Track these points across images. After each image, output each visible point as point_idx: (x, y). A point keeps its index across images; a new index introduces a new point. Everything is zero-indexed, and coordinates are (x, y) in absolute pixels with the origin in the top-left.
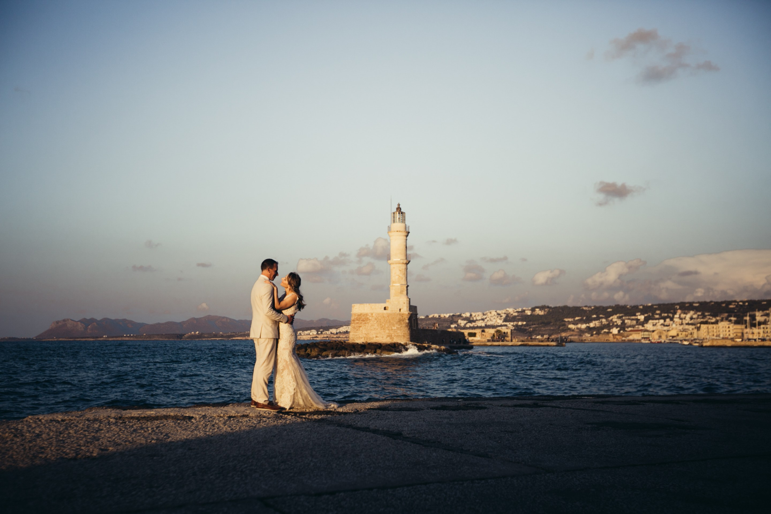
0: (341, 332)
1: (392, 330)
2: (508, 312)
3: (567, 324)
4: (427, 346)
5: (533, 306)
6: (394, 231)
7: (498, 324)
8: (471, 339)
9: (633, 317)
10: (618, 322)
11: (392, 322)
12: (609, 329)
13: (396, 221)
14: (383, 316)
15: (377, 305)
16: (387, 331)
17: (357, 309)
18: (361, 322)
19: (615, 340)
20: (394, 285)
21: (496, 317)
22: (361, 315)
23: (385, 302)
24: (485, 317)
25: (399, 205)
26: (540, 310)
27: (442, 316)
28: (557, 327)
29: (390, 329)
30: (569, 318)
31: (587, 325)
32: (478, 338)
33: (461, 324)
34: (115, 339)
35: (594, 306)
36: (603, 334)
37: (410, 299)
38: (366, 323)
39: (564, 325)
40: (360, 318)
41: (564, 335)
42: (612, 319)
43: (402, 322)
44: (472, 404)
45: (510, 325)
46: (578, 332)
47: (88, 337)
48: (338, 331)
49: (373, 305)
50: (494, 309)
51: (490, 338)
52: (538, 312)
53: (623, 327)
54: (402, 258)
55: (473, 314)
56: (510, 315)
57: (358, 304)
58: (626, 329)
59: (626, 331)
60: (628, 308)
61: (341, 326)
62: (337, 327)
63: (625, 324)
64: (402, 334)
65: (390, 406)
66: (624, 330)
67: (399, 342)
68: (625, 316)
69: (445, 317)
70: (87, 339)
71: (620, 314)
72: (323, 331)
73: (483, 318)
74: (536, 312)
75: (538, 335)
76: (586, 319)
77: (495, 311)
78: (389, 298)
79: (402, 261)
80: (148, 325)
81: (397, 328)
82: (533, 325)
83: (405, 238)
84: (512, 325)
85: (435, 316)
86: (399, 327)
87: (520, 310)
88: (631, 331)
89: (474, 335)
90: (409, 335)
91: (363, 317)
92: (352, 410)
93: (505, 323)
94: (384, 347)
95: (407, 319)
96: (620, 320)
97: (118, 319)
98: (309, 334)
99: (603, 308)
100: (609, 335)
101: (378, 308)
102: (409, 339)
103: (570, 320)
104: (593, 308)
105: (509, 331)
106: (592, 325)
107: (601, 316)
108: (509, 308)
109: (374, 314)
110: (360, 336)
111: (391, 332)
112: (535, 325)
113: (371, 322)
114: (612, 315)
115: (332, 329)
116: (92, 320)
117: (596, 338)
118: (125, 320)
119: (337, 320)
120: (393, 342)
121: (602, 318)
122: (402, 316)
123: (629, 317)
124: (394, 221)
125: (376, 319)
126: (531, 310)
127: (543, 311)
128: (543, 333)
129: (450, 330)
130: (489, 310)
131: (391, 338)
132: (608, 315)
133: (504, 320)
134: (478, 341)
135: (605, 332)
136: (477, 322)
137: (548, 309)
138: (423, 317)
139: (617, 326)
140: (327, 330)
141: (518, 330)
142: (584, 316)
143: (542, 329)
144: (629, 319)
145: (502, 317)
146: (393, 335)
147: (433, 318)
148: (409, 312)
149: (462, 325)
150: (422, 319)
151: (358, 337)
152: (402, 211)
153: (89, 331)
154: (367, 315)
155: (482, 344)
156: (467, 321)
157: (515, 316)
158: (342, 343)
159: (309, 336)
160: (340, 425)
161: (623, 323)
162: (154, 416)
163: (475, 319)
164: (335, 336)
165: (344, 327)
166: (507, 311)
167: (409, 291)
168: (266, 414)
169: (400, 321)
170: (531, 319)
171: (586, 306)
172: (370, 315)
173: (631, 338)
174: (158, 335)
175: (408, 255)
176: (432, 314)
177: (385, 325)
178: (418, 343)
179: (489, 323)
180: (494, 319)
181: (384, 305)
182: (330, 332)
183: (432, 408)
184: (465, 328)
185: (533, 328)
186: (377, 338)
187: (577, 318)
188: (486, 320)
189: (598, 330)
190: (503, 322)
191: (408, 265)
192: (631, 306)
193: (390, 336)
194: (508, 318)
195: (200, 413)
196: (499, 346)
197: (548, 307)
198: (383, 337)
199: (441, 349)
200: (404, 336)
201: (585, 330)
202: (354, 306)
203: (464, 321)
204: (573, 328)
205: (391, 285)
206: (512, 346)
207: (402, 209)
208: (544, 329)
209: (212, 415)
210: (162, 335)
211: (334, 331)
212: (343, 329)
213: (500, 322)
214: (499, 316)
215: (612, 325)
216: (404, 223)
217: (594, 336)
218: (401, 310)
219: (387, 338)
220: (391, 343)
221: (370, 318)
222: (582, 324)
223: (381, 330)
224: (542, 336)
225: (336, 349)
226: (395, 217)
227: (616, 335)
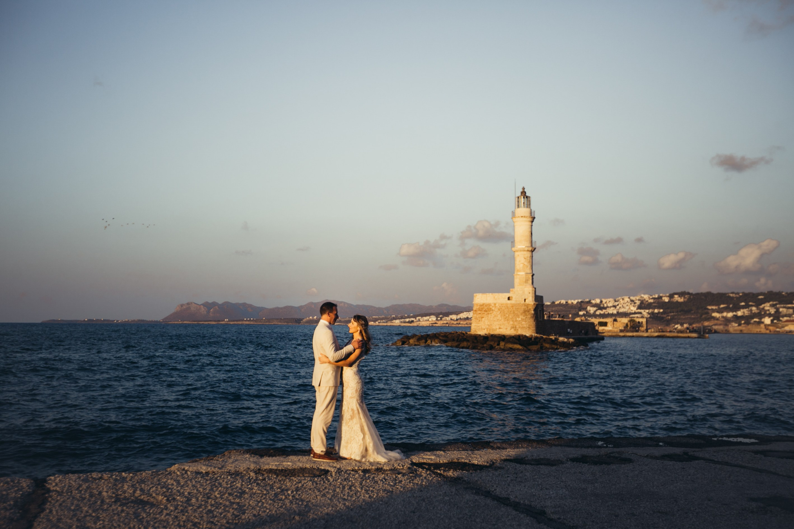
0: (462, 318)
1: (516, 321)
2: (643, 299)
3: (710, 312)
4: (554, 339)
5: (672, 292)
6: (519, 217)
7: (631, 312)
8: (601, 329)
9: (790, 305)
10: (771, 310)
11: (516, 312)
12: (761, 319)
13: (521, 206)
14: (507, 307)
15: (501, 295)
16: (511, 323)
17: (479, 299)
18: (483, 312)
19: (768, 332)
20: (518, 273)
21: (629, 304)
22: (483, 305)
23: (509, 292)
24: (617, 303)
25: (524, 188)
26: (679, 296)
27: (570, 302)
28: (699, 315)
29: (515, 320)
30: (713, 305)
31: (734, 313)
32: (609, 328)
33: (590, 311)
34: (236, 323)
35: (743, 293)
36: (753, 324)
37: (535, 288)
38: (488, 314)
39: (707, 313)
40: (482, 309)
41: (706, 324)
42: (764, 307)
43: (527, 313)
44: (614, 453)
45: (645, 313)
46: (723, 321)
47: (210, 321)
48: (459, 317)
49: (496, 295)
50: (627, 296)
51: (623, 328)
52: (677, 298)
53: (777, 316)
54: (527, 245)
55: (604, 301)
56: (644, 302)
57: (480, 294)
58: (781, 319)
59: (781, 321)
60: (783, 295)
61: (462, 312)
62: (457, 313)
63: (780, 313)
64: (528, 326)
65: (527, 457)
66: (779, 320)
67: (524, 334)
68: (779, 304)
69: (572, 303)
70: (209, 323)
71: (774, 301)
72: (443, 317)
73: (614, 304)
74: (674, 298)
75: (677, 323)
76: (732, 307)
77: (628, 297)
78: (513, 287)
79: (526, 249)
80: (267, 309)
81: (522, 319)
82: (671, 313)
83: (530, 224)
84: (647, 313)
85: (562, 303)
86: (524, 318)
87: (656, 296)
88: (787, 321)
89: (605, 324)
90: (534, 326)
91: (486, 308)
92: (487, 462)
93: (639, 311)
94: (508, 339)
95: (532, 309)
96: (773, 308)
97: (238, 303)
98: (428, 320)
99: (753, 294)
100: (760, 325)
101: (501, 298)
102: (535, 331)
103: (714, 307)
104: (741, 294)
105: (644, 320)
106: (740, 313)
107: (751, 303)
108: (644, 294)
109: (497, 305)
110: (483, 327)
111: (515, 323)
112: (673, 312)
113: (494, 313)
114: (764, 303)
115: (451, 315)
116: (214, 304)
117: (744, 328)
118: (244, 304)
119: (456, 306)
120: (518, 334)
121: (752, 306)
122: (528, 307)
123: (785, 305)
124: (518, 206)
125: (499, 310)
126: (668, 296)
127: (683, 298)
128: (683, 321)
129: (578, 319)
130: (621, 296)
131: (515, 330)
132: (759, 303)
133: (638, 307)
134: (609, 331)
135: (755, 321)
136: (607, 309)
137: (688, 296)
138: (549, 303)
139: (770, 315)
140: (446, 316)
141: (654, 318)
142: (730, 304)
143: (682, 317)
144: (784, 307)
145: (636, 304)
146: (517, 326)
147: (560, 304)
148: (534, 302)
149: (592, 312)
150: (547, 305)
151: (480, 328)
152: (527, 194)
153: (211, 315)
154: (489, 305)
155: (614, 334)
156: (597, 308)
157: (651, 303)
158: (463, 334)
159: (428, 322)
160: (478, 490)
161: (777, 311)
162: (291, 468)
163: (605, 305)
164: (455, 323)
165: (465, 313)
166: (641, 297)
167: (534, 280)
168: (400, 466)
169: (525, 311)
170: (670, 306)
171: (732, 293)
172: (493, 305)
173: (787, 328)
174: (277, 319)
175: (533, 242)
176: (558, 300)
177: (509, 316)
178: (544, 335)
179: (621, 310)
180: (627, 305)
181: (508, 295)
182: (449, 318)
183: (574, 460)
184: (595, 316)
185: (671, 316)
186: (501, 330)
187: (722, 306)
188: (618, 307)
189: (747, 319)
190: (637, 309)
191: (533, 253)
192: (787, 293)
193: (514, 327)
194: (643, 305)
195: (335, 465)
196: (633, 336)
197: (688, 293)
198: (506, 329)
199: (570, 342)
200: (529, 328)
201: (732, 319)
202: (476, 295)
203: (593, 308)
204: (718, 317)
205: (516, 273)
206: (647, 337)
207: (527, 193)
208: (684, 317)
209: (347, 468)
210: (281, 319)
211: (454, 317)
212: (463, 315)
213: (633, 309)
214: (633, 303)
215: (764, 314)
216: (529, 208)
217: (742, 325)
218: (526, 300)
219: (511, 329)
220: (515, 335)
221: (493, 308)
222: (728, 312)
223: (505, 321)
224: (682, 325)
225: (457, 341)
226: (520, 201)
227: (769, 325)
